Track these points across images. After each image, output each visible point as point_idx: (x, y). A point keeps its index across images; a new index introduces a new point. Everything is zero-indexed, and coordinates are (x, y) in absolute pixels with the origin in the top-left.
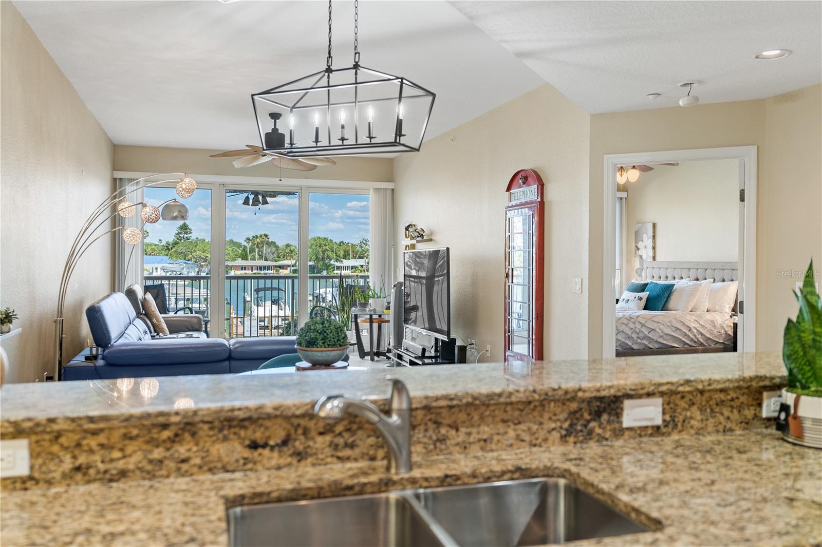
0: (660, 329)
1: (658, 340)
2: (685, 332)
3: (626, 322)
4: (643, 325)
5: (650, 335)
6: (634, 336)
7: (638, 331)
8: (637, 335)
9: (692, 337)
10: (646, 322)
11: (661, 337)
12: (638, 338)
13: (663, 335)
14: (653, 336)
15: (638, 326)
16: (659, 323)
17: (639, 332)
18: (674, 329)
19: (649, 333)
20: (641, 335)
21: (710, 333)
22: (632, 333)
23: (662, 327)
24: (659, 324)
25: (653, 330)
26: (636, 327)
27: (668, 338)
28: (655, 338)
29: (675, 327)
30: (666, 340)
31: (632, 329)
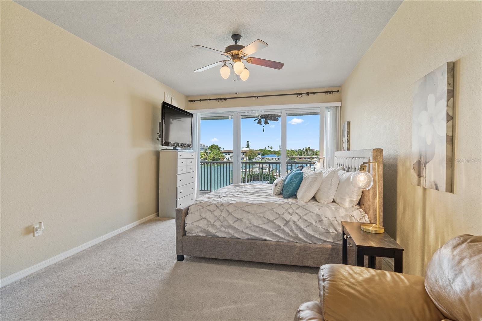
0: (249, 220)
1: (245, 231)
2: (279, 226)
3: (212, 208)
4: (230, 214)
5: (236, 225)
6: (218, 224)
7: (222, 219)
8: (220, 224)
9: (289, 232)
10: (236, 210)
11: (249, 228)
12: (222, 226)
13: (250, 225)
14: (238, 226)
15: (224, 214)
16: (249, 212)
17: (224, 221)
18: (266, 221)
19: (233, 223)
20: (225, 224)
21: (313, 230)
22: (216, 221)
23: (251, 217)
24: (249, 214)
25: (238, 219)
26: (221, 215)
27: (258, 229)
28: (241, 229)
29: (268, 219)
30: (254, 231)
31: (216, 216)
